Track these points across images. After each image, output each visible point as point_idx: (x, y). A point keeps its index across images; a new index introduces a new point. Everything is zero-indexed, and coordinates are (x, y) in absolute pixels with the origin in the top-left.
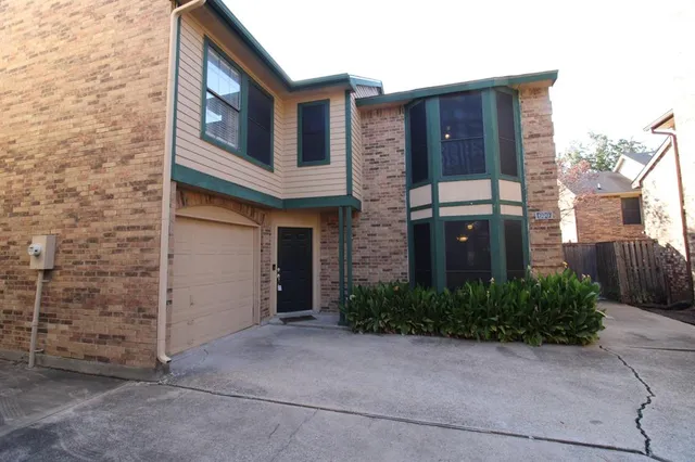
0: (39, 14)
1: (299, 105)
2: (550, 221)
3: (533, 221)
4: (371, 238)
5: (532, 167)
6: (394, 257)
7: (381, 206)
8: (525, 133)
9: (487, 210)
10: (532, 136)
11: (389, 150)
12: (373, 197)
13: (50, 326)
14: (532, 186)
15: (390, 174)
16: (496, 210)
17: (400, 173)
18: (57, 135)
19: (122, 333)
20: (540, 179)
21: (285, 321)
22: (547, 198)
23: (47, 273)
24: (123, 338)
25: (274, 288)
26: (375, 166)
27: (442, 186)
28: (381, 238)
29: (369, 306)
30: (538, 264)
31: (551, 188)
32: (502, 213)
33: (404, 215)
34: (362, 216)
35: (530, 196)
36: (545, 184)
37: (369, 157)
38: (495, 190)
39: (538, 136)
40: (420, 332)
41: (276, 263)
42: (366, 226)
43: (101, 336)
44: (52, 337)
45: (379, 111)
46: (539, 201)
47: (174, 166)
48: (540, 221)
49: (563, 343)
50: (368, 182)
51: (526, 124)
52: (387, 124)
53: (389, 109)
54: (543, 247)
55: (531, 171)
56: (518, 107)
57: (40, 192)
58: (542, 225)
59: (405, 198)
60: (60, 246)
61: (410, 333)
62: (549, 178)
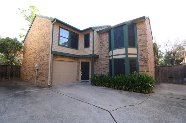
0: (38, 27)
1: (84, 35)
2: (145, 59)
3: (140, 59)
4: (101, 64)
5: (140, 44)
6: (106, 68)
7: (103, 56)
8: (138, 35)
9: (124, 56)
10: (140, 35)
11: (105, 42)
12: (102, 54)
13: (38, 79)
14: (140, 49)
15: (105, 48)
16: (127, 56)
17: (107, 48)
18: (40, 47)
19: (44, 80)
20: (142, 47)
21: (82, 82)
22: (144, 52)
23: (38, 70)
24: (45, 81)
25: (80, 75)
26: (102, 47)
27: (114, 51)
28: (103, 64)
29: (95, 79)
30: (141, 71)
31: (145, 49)
32: (128, 57)
33: (108, 58)
34: (99, 59)
35: (139, 52)
36: (144, 48)
37: (101, 45)
38: (126, 51)
39: (142, 35)
40: (106, 87)
41: (81, 69)
42: (100, 61)
43: (43, 80)
44: (38, 80)
45: (103, 33)
46: (142, 53)
47: (52, 51)
48: (142, 59)
49: (138, 92)
50: (101, 51)
51: (138, 32)
52: (105, 36)
53: (105, 32)
54: (143, 66)
55: (140, 45)
56: (136, 27)
57: (38, 56)
58: (143, 60)
59: (108, 54)
60: (39, 65)
61: (104, 87)
62: (144, 47)
